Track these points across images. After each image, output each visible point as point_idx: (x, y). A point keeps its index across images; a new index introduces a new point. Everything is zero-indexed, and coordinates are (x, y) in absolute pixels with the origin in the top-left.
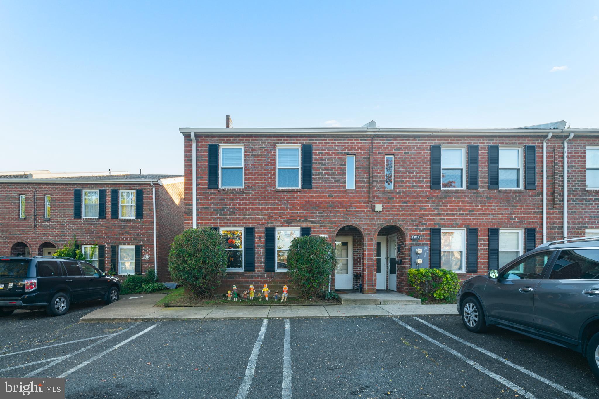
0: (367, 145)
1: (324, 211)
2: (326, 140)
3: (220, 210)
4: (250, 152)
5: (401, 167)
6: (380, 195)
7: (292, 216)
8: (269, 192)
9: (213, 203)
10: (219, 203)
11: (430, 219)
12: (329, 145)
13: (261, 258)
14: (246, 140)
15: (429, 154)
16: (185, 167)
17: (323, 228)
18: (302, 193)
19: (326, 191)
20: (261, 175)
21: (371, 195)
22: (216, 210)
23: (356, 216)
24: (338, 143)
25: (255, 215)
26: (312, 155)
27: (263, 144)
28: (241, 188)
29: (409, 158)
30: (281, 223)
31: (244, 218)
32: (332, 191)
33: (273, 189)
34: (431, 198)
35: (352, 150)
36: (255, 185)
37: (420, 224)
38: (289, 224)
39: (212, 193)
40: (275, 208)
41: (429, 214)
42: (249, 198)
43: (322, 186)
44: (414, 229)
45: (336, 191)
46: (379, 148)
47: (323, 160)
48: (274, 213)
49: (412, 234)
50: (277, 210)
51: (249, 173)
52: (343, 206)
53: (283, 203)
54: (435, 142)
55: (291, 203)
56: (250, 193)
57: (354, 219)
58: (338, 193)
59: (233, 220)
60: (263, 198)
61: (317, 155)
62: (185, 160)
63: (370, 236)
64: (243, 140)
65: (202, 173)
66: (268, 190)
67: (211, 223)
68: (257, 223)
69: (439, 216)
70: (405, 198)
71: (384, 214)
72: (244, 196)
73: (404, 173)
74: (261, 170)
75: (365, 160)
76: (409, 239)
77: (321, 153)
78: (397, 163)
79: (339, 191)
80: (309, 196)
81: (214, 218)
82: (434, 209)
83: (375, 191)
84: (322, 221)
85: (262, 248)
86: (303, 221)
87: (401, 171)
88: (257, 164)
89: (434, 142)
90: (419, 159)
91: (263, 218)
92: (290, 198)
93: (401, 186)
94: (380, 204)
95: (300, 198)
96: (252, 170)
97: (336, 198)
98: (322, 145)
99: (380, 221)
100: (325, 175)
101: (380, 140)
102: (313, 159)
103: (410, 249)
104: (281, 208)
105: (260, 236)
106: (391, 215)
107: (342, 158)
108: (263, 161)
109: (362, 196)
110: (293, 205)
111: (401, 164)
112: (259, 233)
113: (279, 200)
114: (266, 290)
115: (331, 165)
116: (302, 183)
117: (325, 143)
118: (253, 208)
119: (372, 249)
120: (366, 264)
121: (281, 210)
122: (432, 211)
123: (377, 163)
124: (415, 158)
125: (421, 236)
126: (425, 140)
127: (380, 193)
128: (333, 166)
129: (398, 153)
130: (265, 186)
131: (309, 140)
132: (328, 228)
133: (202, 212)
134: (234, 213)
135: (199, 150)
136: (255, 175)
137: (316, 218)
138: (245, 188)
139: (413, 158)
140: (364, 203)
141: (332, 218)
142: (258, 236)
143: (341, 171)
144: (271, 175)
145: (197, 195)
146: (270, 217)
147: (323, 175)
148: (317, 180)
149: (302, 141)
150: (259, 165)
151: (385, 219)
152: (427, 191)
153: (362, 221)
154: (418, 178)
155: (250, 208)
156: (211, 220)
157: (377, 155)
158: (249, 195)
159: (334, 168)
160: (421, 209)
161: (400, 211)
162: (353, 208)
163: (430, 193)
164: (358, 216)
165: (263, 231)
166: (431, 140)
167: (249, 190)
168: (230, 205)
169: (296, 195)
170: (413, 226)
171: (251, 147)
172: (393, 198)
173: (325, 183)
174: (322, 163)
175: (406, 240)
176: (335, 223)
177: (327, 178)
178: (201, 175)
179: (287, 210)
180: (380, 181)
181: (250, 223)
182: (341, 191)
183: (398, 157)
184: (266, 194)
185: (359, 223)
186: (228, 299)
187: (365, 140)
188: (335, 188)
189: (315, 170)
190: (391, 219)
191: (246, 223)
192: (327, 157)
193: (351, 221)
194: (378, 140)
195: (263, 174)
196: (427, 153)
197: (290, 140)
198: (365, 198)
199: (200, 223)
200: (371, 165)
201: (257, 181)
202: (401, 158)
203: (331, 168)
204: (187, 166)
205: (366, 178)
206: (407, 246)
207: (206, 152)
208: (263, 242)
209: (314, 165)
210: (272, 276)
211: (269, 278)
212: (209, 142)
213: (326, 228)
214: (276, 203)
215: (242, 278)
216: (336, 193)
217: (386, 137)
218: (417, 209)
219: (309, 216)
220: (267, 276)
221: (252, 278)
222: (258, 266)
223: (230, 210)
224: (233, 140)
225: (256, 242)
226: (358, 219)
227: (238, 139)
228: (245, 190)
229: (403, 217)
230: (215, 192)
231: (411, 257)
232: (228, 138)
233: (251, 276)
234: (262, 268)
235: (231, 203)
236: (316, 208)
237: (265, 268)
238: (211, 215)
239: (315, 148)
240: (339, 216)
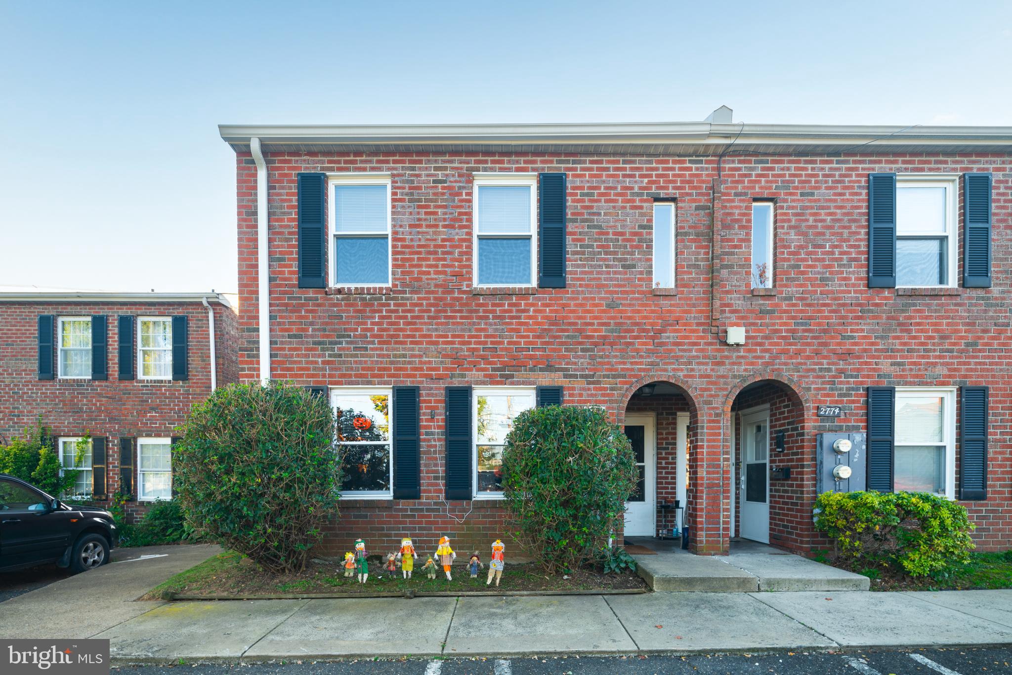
0: (707, 175)
1: (596, 344)
2: (601, 162)
3: (331, 343)
4: (407, 194)
5: (793, 232)
6: (738, 303)
7: (514, 358)
8: (456, 295)
9: (312, 324)
10: (327, 324)
11: (866, 363)
12: (608, 176)
13: (436, 465)
14: (395, 162)
15: (864, 197)
16: (239, 233)
17: (594, 388)
18: (539, 299)
19: (599, 292)
20: (436, 253)
21: (717, 303)
22: (319, 343)
23: (677, 358)
24: (632, 169)
25: (421, 356)
26: (566, 201)
27: (440, 173)
28: (384, 285)
29: (812, 208)
30: (486, 376)
32: (616, 292)
33: (465, 288)
34: (869, 311)
35: (667, 188)
36: (419, 279)
37: (841, 377)
38: (507, 379)
39: (310, 299)
40: (470, 337)
41: (865, 350)
42: (403, 311)
43: (591, 279)
44: (825, 389)
45: (626, 292)
46: (737, 182)
47: (594, 214)
48: (469, 350)
49: (820, 401)
50: (476, 343)
51: (403, 247)
52: (644, 330)
53: (491, 324)
54: (882, 167)
55: (512, 324)
56: (407, 299)
57: (673, 363)
58: (632, 299)
59: (363, 369)
60: (440, 311)
61: (578, 201)
62: (239, 213)
63: (713, 408)
64: (387, 162)
65: (283, 246)
66: (452, 292)
67: (308, 376)
68: (426, 376)
69: (891, 357)
70: (802, 311)
71: (749, 351)
72: (392, 307)
73: (801, 247)
74: (435, 240)
75: (702, 212)
76: (814, 414)
77: (587, 195)
78: (783, 221)
79: (633, 292)
80: (558, 305)
81: (316, 362)
82: (876, 338)
83: (728, 292)
84: (590, 370)
85: (439, 440)
86: (541, 370)
87: (792, 241)
88: (424, 223)
89: (877, 166)
90: (838, 211)
91: (442, 362)
92: (511, 311)
93: (793, 279)
94: (738, 325)
95: (534, 311)
96: (412, 240)
97: (625, 311)
98: (591, 176)
99: (738, 371)
100: (599, 253)
101: (740, 162)
102: (569, 211)
103: (815, 440)
104: (486, 336)
105: (433, 408)
106: (767, 355)
107: (641, 207)
108: (440, 216)
109: (694, 306)
110: (518, 331)
111: (793, 223)
112: (429, 402)
113: (481, 318)
114: (445, 553)
115: (615, 226)
116: (539, 272)
117: (598, 169)
118: (414, 336)
119: (718, 441)
120: (702, 478)
121: (486, 343)
122: (873, 344)
123: (732, 220)
124: (829, 208)
125: (844, 408)
126: (855, 162)
127: (739, 299)
128: (620, 230)
129: (786, 194)
130: (444, 281)
131: (559, 162)
132: (606, 389)
133: (283, 349)
134: (366, 349)
135: (274, 188)
136: (420, 253)
137: (575, 364)
138: (395, 285)
139: (823, 208)
140: (698, 324)
141: (616, 363)
142: (427, 408)
143: (640, 241)
144: (460, 252)
145: (271, 305)
146: (458, 361)
147: (594, 253)
148: (578, 266)
149: (539, 165)
150: (428, 226)
151: (752, 364)
152: (861, 292)
153: (692, 370)
154: (836, 260)
155: (408, 336)
156: (308, 369)
157: (733, 201)
158: (405, 305)
159: (622, 234)
160: (844, 337)
161: (791, 344)
162: (669, 336)
163: (868, 299)
164: (682, 357)
165: (441, 395)
166: (871, 162)
167: (404, 292)
168: (356, 330)
169: (526, 305)
170: (823, 383)
171: (407, 181)
172: (773, 312)
173: (598, 273)
174: (592, 220)
175: (806, 416)
176: (624, 376)
177: (605, 260)
178: (281, 253)
179: (503, 343)
180: (741, 266)
181: (409, 376)
182: (640, 292)
183: (785, 205)
184: (449, 301)
185: (685, 376)
186: (346, 574)
187: (701, 162)
188: (624, 286)
189: (574, 240)
190: (767, 364)
191: (398, 376)
192: (603, 206)
193: (666, 370)
194: (733, 162)
195: (440, 250)
196: (860, 194)
197: (509, 162)
198: (701, 312)
199: (280, 376)
200: (718, 225)
201: (424, 269)
202: (793, 208)
203: (615, 234)
204: (245, 229)
205: (703, 260)
206: (808, 433)
207: (292, 194)
208: (440, 424)
209: (570, 227)
210: (465, 510)
211: (457, 516)
212: (299, 168)
213: (601, 389)
214: (474, 324)
215: (387, 516)
216: (626, 299)
217: (756, 154)
218: (832, 338)
219: (559, 357)
220: (451, 510)
221: (414, 516)
222: (429, 485)
223: (355, 343)
224: (362, 162)
225: (424, 424)
226: (683, 364)
227: (375, 159)
228: (395, 292)
229: (797, 358)
230: (319, 296)
231: (818, 462)
232: (349, 156)
233: (412, 510)
234: (440, 491)
235: (358, 324)
236: (574, 337)
237: (446, 490)
238: (307, 356)
239: (574, 182)
240: (633, 357)
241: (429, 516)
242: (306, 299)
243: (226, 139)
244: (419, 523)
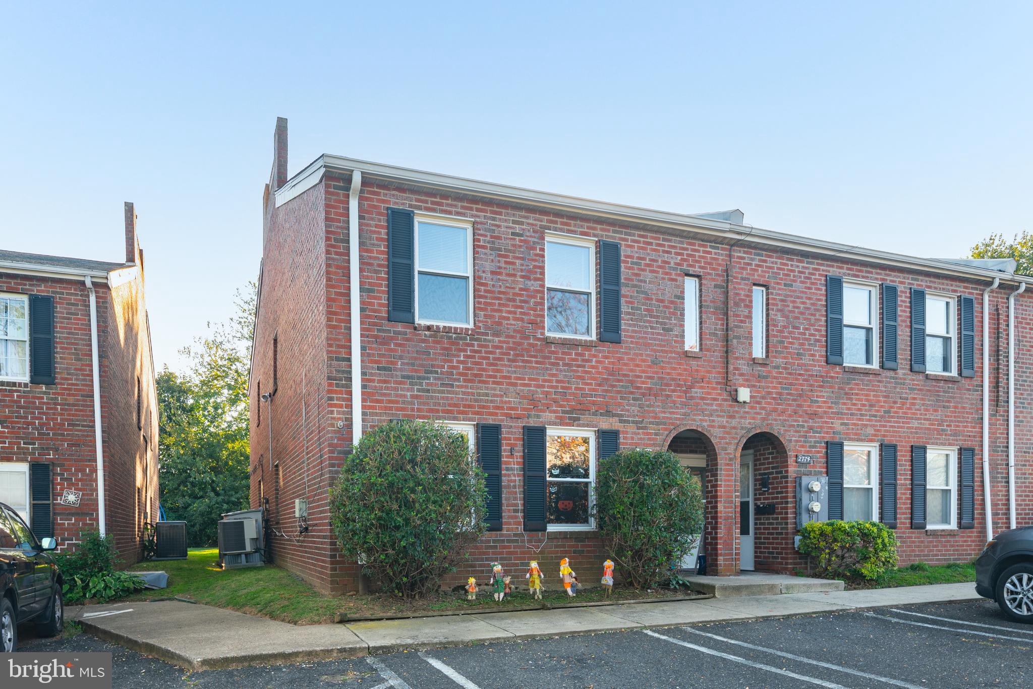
0: (723, 260)
1: (644, 395)
2: (647, 237)
3: (419, 378)
4: (489, 242)
5: (779, 314)
7: (580, 402)
8: (531, 341)
9: (401, 357)
10: (416, 359)
11: (826, 422)
12: (652, 250)
13: (515, 499)
14: (478, 210)
15: (823, 292)
17: (643, 433)
18: (600, 351)
19: (646, 350)
20: (514, 300)
21: (731, 367)
22: (408, 377)
23: (703, 410)
24: (669, 246)
25: (501, 396)
26: (620, 267)
27: (517, 226)
28: (465, 326)
29: (791, 296)
30: (557, 417)
31: (476, 400)
32: (658, 351)
33: (540, 336)
34: (827, 382)
35: (694, 266)
36: (500, 324)
37: (810, 432)
38: (574, 421)
39: (399, 333)
40: (544, 381)
41: (825, 412)
42: (486, 352)
43: (639, 338)
44: (800, 441)
45: (666, 352)
46: (743, 269)
47: (641, 281)
48: (543, 393)
49: (798, 451)
50: (549, 387)
51: (483, 291)
52: (679, 385)
53: (561, 371)
54: (834, 271)
55: (578, 371)
56: (489, 341)
57: (699, 415)
58: (670, 357)
59: (450, 405)
60: (518, 355)
61: (630, 268)
63: (728, 454)
64: (470, 209)
65: (372, 278)
66: (528, 338)
67: (397, 409)
68: (507, 415)
69: (840, 419)
70: (786, 378)
71: (752, 408)
72: (476, 348)
73: (785, 327)
74: (514, 288)
75: (719, 290)
76: (794, 461)
77: (636, 264)
78: (773, 304)
79: (671, 352)
80: (615, 358)
81: (405, 396)
82: (831, 403)
83: (737, 358)
84: (639, 417)
85: (518, 475)
86: (601, 414)
87: (779, 321)
88: (504, 271)
89: (831, 269)
90: (808, 301)
91: (520, 403)
92: (577, 360)
93: (780, 352)
94: (745, 386)
95: (597, 362)
96: (493, 286)
97: (666, 368)
98: (639, 248)
99: (745, 424)
100: (646, 315)
101: (745, 252)
102: (622, 277)
103: (795, 482)
104: (558, 381)
105: (512, 446)
106: (763, 412)
107: (676, 280)
108: (518, 266)
109: (714, 367)
110: (582, 378)
111: (779, 307)
112: (510, 439)
113: (553, 364)
114: (566, 573)
115: (657, 294)
116: (598, 327)
117: (644, 243)
118: (495, 377)
120: (721, 512)
121: (557, 387)
122: (830, 408)
123: (739, 299)
124: (802, 298)
125: (813, 457)
126: (818, 264)
127: (745, 365)
128: (661, 297)
129: (774, 283)
130: (522, 327)
131: (614, 232)
132: (651, 434)
133: (373, 381)
134: (452, 386)
136: (500, 299)
137: (628, 411)
138: (476, 327)
139: (798, 297)
140: (718, 383)
141: (659, 412)
142: (507, 445)
143: (676, 308)
144: (534, 302)
145: (362, 336)
146: (533, 401)
147: (641, 315)
148: (630, 325)
149: (598, 232)
150: (508, 275)
151: (754, 418)
152: (822, 366)
153: (713, 421)
154: (807, 339)
155: (490, 376)
156: (397, 402)
157: (740, 284)
158: (488, 346)
159: (662, 301)
160: (812, 401)
161: (779, 404)
162: (697, 392)
163: (827, 372)
164: (706, 410)
165: (519, 433)
166: (828, 266)
167: (487, 334)
168: (443, 367)
169: (590, 355)
170: (800, 436)
171: (489, 230)
172: (767, 377)
173: (645, 333)
174: (640, 287)
175: (789, 463)
176: (665, 424)
177: (650, 322)
178: (372, 284)
179: (570, 388)
180: (746, 338)
181: (491, 414)
182: (675, 352)
183: (773, 291)
184: (525, 346)
185: (709, 426)
186: (469, 598)
187: (718, 248)
189: (626, 302)
190: (764, 419)
191: (481, 414)
192: (648, 276)
193: (694, 420)
194: (740, 251)
195: (518, 298)
196: (821, 290)
197: (575, 226)
198: (719, 373)
199: (370, 407)
200: (731, 303)
201: (504, 314)
202: (779, 295)
203: (658, 300)
204: (334, 256)
205: (719, 330)
206: (790, 476)
207: (381, 227)
208: (519, 460)
209: (624, 291)
210: (540, 541)
211: (533, 546)
212: (388, 202)
213: (648, 434)
214: (547, 369)
216: (665, 357)
217: (755, 248)
218: (805, 401)
219: (616, 404)
220: (530, 541)
221: (496, 547)
222: (509, 517)
223: (442, 379)
224: (448, 205)
225: (505, 459)
226: (707, 415)
227: (460, 204)
228: (478, 333)
229: (783, 416)
230: (408, 331)
231: (798, 500)
232: (436, 197)
233: (494, 541)
234: (519, 524)
235: (445, 361)
236: (627, 387)
237: (524, 522)
238: (396, 389)
239: (625, 251)
240: (671, 408)
241: (509, 547)
242: (395, 332)
244: (502, 553)
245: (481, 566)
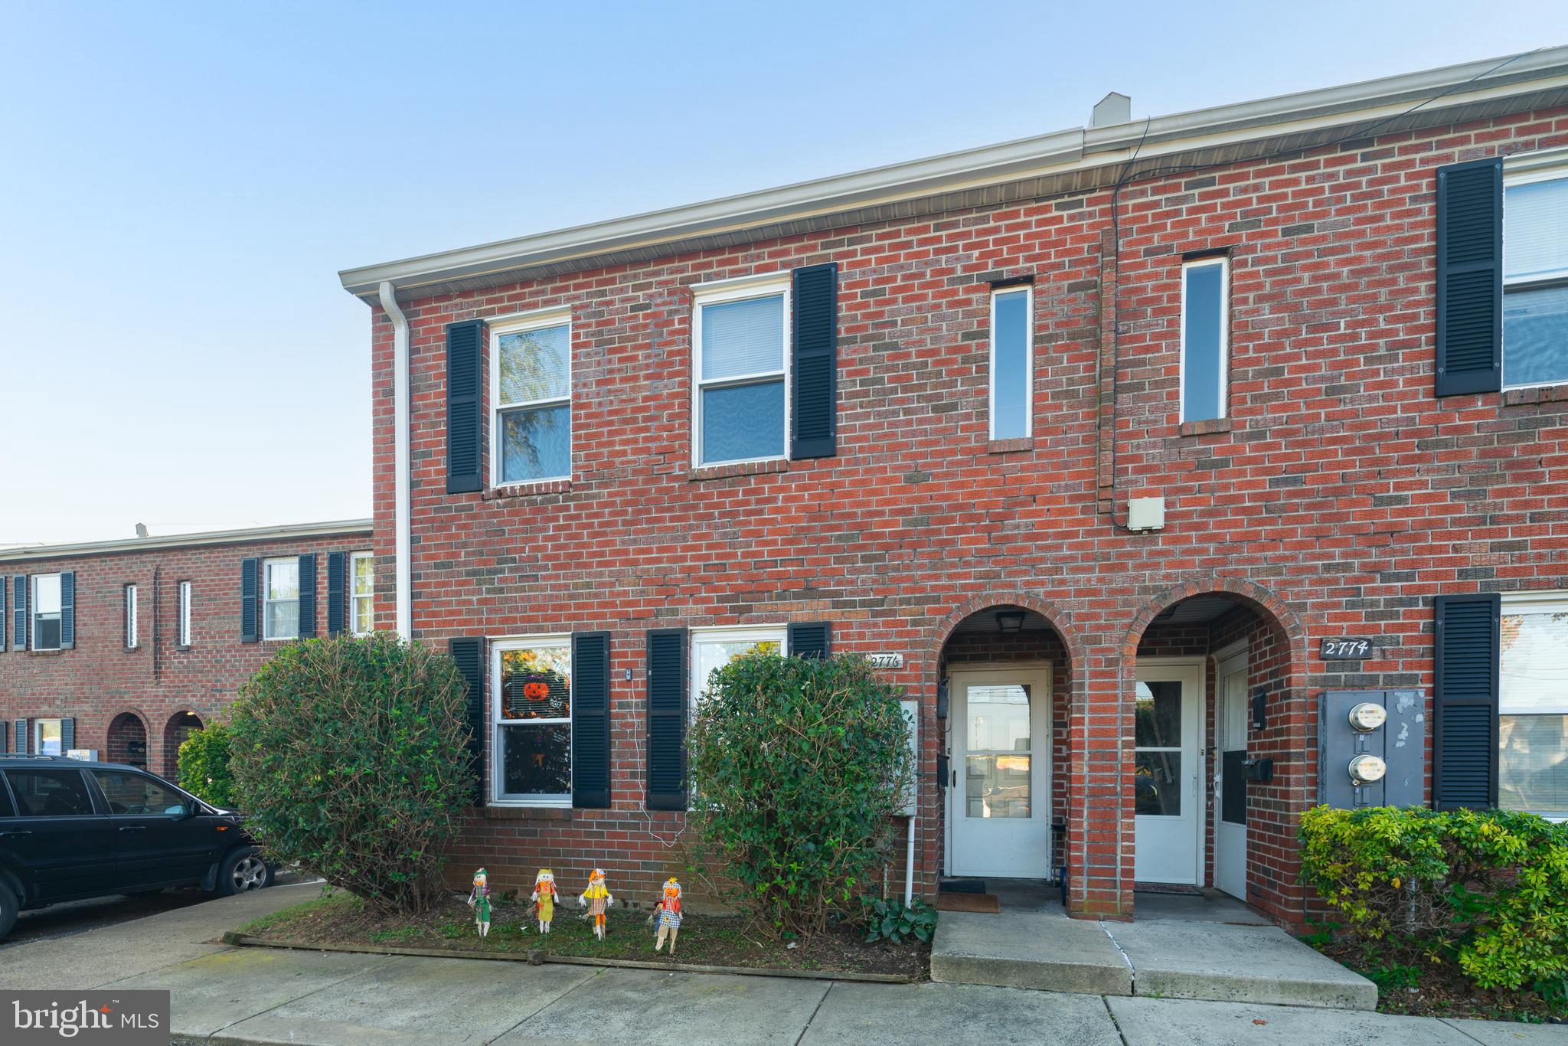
0: (1091, 226)
1: (887, 547)
2: (897, 234)
3: (489, 572)
4: (593, 335)
5: (1267, 306)
6: (1151, 451)
7: (752, 579)
8: (664, 484)
9: (464, 545)
10: (484, 543)
11: (1432, 549)
12: (909, 256)
13: (634, 755)
14: (577, 287)
15: (1427, 216)
16: (375, 422)
17: (884, 622)
18: (793, 478)
19: (893, 458)
20: (634, 420)
21: (1108, 458)
22: (474, 573)
23: (1033, 562)
24: (950, 237)
26: (837, 309)
27: (640, 293)
28: (560, 479)
29: (1308, 254)
30: (708, 611)
31: (572, 597)
32: (923, 455)
33: (678, 473)
34: (1437, 444)
35: (1016, 261)
36: (610, 465)
37: (1373, 580)
38: (741, 613)
39: (463, 508)
40: (685, 549)
41: (1429, 524)
42: (588, 516)
43: (879, 437)
44: (1338, 605)
45: (940, 454)
46: (1151, 229)
47: (885, 325)
48: (683, 570)
49: (1326, 630)
50: (694, 558)
51: (588, 416)
52: (973, 518)
53: (716, 527)
54: (1463, 152)
55: (748, 523)
56: (594, 496)
57: (1025, 573)
58: (951, 464)
59: (532, 609)
60: (640, 512)
61: (858, 307)
62: (375, 394)
63: (1103, 650)
64: (566, 289)
65: (427, 435)
66: (658, 480)
67: (460, 623)
68: (619, 615)
69: (1490, 534)
70: (1286, 457)
71: (1175, 541)
72: (572, 512)
73: (1285, 333)
74: (634, 400)
75: (1082, 295)
76: (1312, 655)
77: (873, 294)
78: (1247, 289)
79: (953, 452)
80: (823, 485)
81: (470, 602)
82: (1454, 496)
83: (1131, 435)
84: (877, 592)
85: (638, 715)
86: (796, 596)
87: (1264, 324)
88: (617, 376)
89: (1456, 150)
90: (1367, 253)
91: (642, 592)
92: (747, 503)
93: (1268, 397)
94: (1151, 494)
95: (785, 499)
96: (600, 404)
97: (939, 487)
98: (879, 261)
99: (1152, 579)
100: (894, 391)
101: (1156, 191)
102: (842, 327)
103: (1315, 706)
104: (710, 546)
105: (629, 666)
106: (1212, 546)
107: (968, 302)
108: (642, 361)
109: (1065, 465)
110: (758, 534)
111: (1267, 290)
112: (625, 655)
113: (701, 517)
114: (597, 896)
115: (921, 342)
116: (792, 434)
117: (892, 247)
118: (602, 554)
119: (1113, 709)
120: (1081, 779)
121: (708, 557)
122: (1446, 510)
123: (1139, 301)
124: (1346, 249)
125: (1381, 641)
126: (1403, 151)
127: (1154, 446)
128: (929, 346)
129: (1250, 237)
130: (646, 463)
131: (825, 246)
132: (903, 623)
133: (428, 585)
134: (536, 578)
135: (418, 351)
136: (611, 423)
137: (852, 582)
138: (576, 478)
139: (1332, 251)
140: (1074, 499)
141: (922, 578)
142: (621, 665)
143: (965, 361)
144: (669, 416)
145: (412, 522)
146: (666, 588)
147: (884, 392)
148: (857, 417)
149: (794, 257)
150: (624, 380)
151: (1181, 564)
152: (1418, 407)
153: (1062, 582)
154: (1362, 349)
155: (594, 555)
157: (1143, 265)
158: (590, 506)
159: (933, 353)
160: (1380, 501)
161: (1262, 522)
162: (1019, 524)
163: (1436, 420)
164: (1042, 560)
165: (641, 644)
166: (1441, 145)
167: (589, 487)
168: (523, 550)
169: (771, 490)
170: (1333, 593)
171: (594, 314)
172: (1225, 463)
173: (891, 425)
174: (881, 336)
175: (1294, 660)
176: (937, 600)
177: (903, 401)
178: (426, 444)
179: (734, 555)
180: (1157, 384)
181: (595, 616)
182: (963, 452)
183: (1250, 257)
184: (653, 494)
185: (1048, 594)
187: (1079, 204)
188: (937, 443)
189: (850, 374)
190: (1212, 563)
191: (579, 617)
192: (900, 309)
193: (1012, 585)
194: (1143, 193)
195: (640, 416)
196: (1418, 212)
197: (746, 259)
198: (1079, 475)
199: (425, 624)
200: (1109, 313)
201: (617, 448)
202: (1266, 260)
203: (920, 354)
204: (382, 416)
205: (1082, 381)
206: (1298, 692)
207: (440, 357)
208: (640, 689)
209: (844, 353)
210: (676, 827)
211: (664, 836)
212: (449, 317)
213: (896, 624)
214: (691, 527)
215: (565, 834)
216: (941, 465)
217: (1187, 170)
218: (1354, 503)
219: (825, 572)
220: (657, 827)
221: (602, 834)
222: (624, 786)
223: (522, 569)
224: (532, 294)
225: (618, 690)
226: (1043, 572)
227: (549, 286)
228: (577, 488)
229: (1276, 548)
230: (474, 503)
231: (1320, 749)
232: (514, 289)
233: (599, 825)
234: (638, 796)
235: (526, 540)
236: (852, 537)
237: (647, 793)
238: (458, 593)
239: (850, 275)
240: (953, 565)
241: (623, 836)
242: (457, 509)
243: (352, 290)
244: (610, 845)
245: (577, 863)
